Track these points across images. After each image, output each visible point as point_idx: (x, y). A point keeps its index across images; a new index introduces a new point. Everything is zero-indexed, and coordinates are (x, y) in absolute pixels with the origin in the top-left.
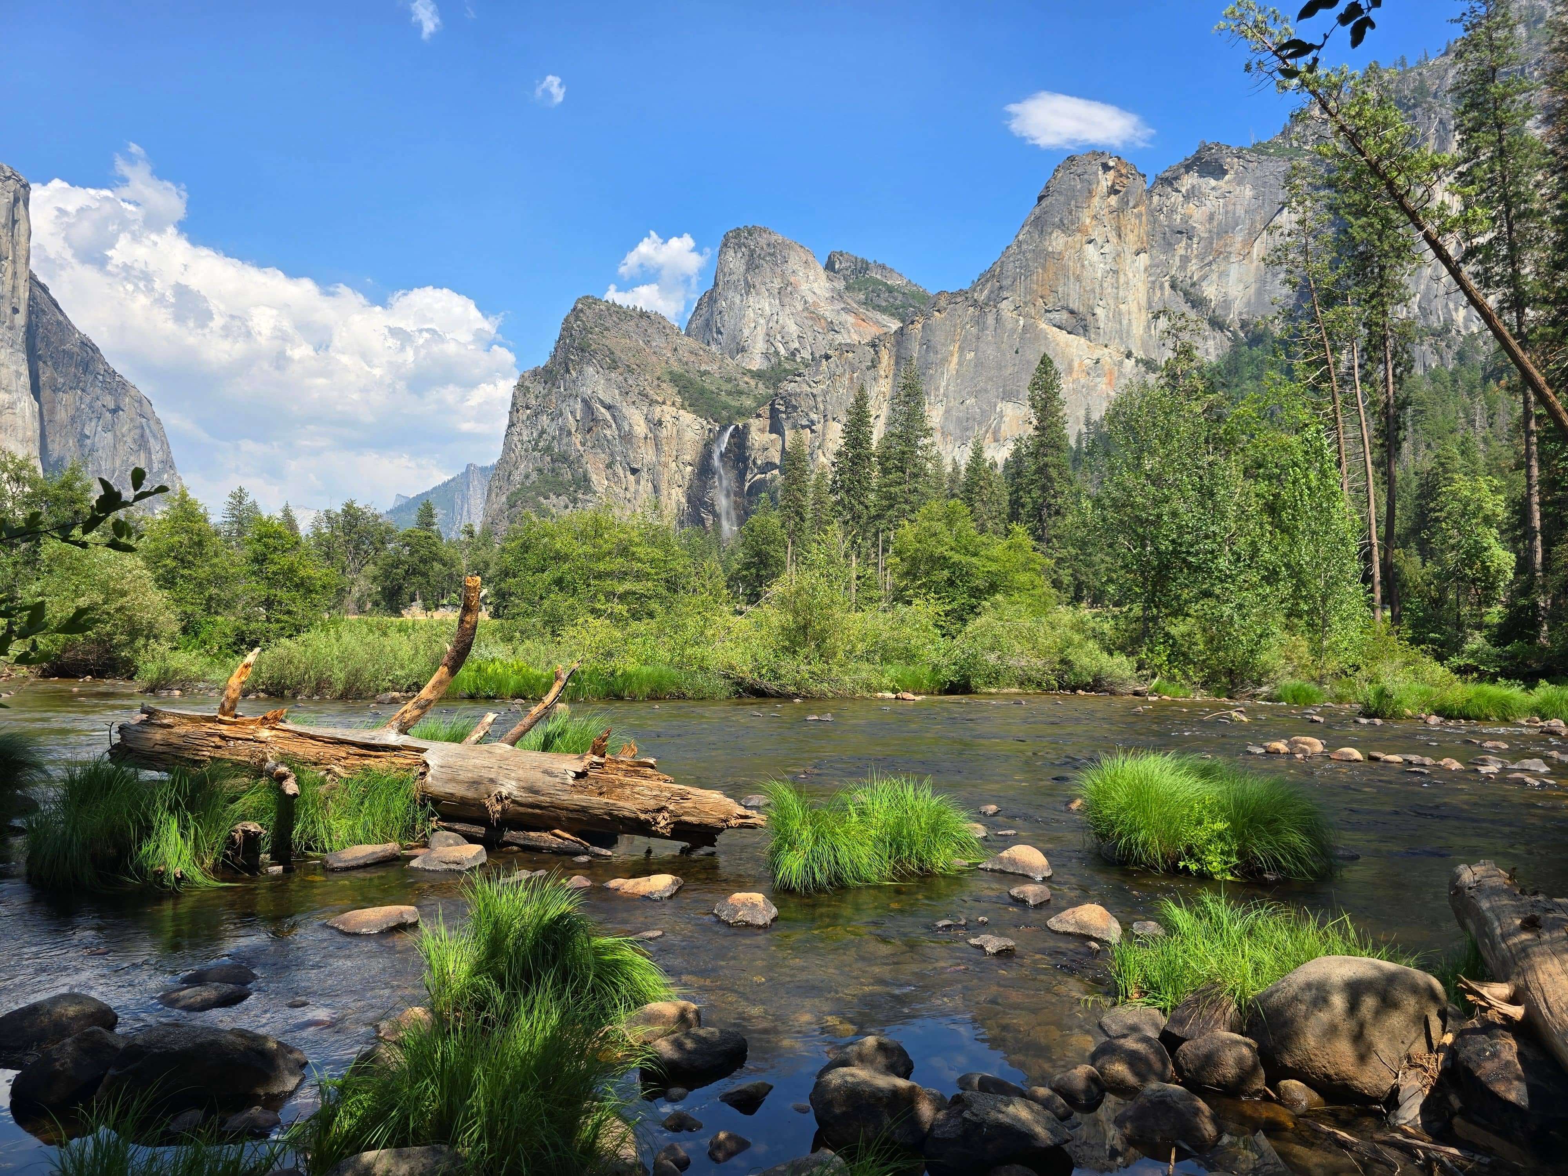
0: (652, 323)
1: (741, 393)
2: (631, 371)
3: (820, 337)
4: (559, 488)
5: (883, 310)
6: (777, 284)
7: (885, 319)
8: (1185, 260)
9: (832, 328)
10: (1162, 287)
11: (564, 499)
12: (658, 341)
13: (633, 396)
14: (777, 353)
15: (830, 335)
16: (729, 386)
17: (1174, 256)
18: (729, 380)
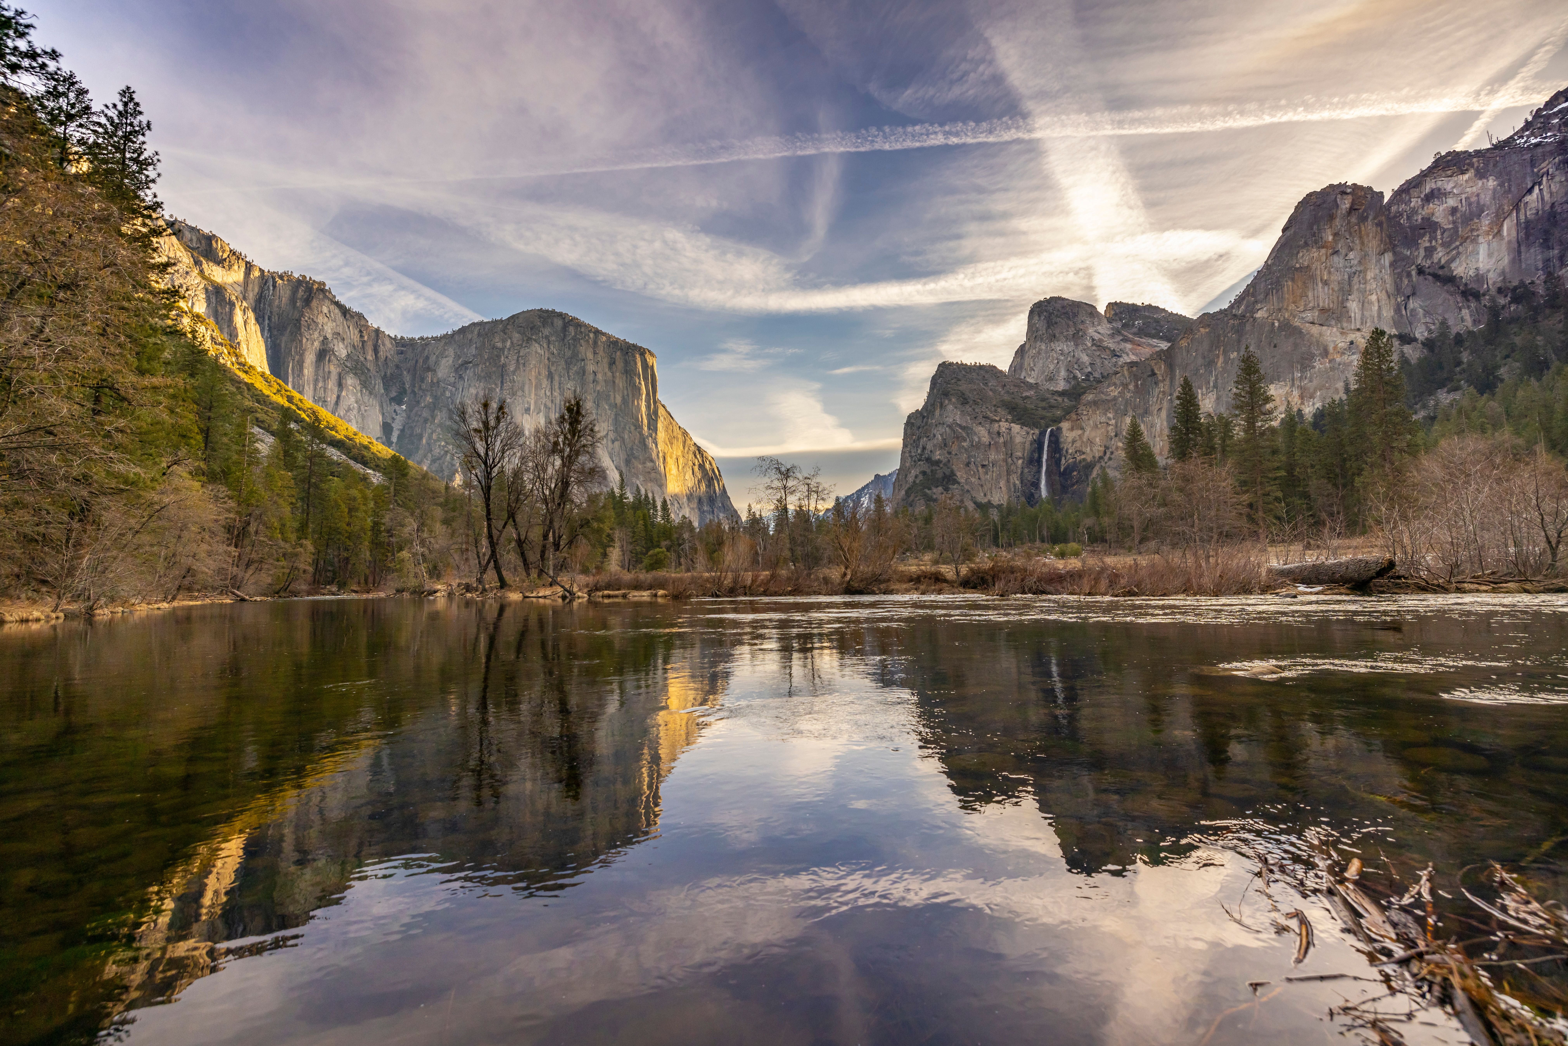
0: (987, 372)
1: (1052, 407)
2: (976, 403)
3: (1106, 362)
4: (937, 483)
5: (1153, 336)
6: (1071, 331)
7: (1154, 341)
8: (1430, 251)
9: (1115, 354)
10: (1409, 275)
11: (940, 488)
12: (992, 383)
13: (980, 419)
14: (1075, 377)
15: (1114, 360)
16: (1044, 404)
17: (1418, 249)
18: (1043, 400)
